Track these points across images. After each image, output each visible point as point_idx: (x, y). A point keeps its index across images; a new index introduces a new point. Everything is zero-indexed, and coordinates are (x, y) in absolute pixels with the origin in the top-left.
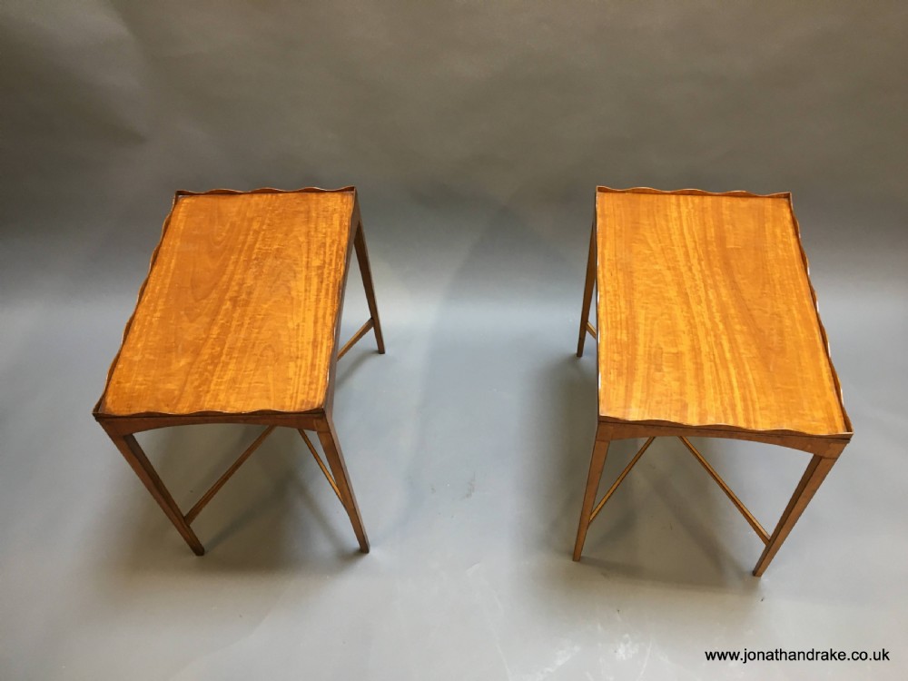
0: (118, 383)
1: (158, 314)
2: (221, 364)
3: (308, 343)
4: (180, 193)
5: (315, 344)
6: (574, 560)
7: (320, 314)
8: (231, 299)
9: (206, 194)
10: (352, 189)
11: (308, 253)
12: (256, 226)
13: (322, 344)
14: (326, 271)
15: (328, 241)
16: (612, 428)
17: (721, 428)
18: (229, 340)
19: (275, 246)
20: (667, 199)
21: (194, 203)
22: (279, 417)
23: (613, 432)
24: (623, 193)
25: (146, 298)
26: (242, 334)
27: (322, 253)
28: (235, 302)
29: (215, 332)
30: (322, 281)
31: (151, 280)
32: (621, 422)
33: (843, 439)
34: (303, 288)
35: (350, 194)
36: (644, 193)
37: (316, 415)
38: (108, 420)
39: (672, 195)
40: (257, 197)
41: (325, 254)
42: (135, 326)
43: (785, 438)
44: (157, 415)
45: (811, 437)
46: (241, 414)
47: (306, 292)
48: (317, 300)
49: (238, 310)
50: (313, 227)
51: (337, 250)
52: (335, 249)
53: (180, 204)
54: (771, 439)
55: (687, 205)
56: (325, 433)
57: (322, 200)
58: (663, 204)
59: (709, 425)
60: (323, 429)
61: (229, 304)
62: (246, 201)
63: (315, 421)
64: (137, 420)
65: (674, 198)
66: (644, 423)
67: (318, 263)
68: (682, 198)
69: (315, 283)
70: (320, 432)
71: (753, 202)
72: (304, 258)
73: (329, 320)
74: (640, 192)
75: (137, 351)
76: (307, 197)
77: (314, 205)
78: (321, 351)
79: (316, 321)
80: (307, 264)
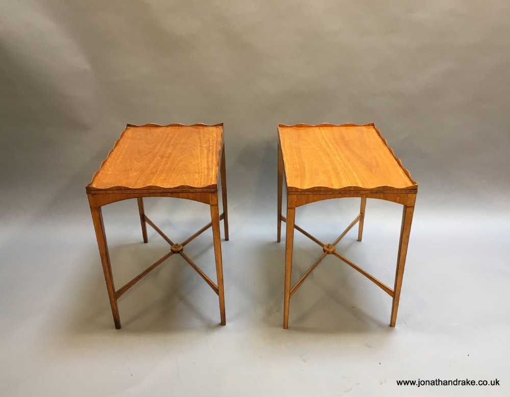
0: (99, 180)
1: (120, 160)
2: (157, 175)
3: (205, 168)
4: (128, 125)
5: (208, 169)
7: (210, 160)
8: (160, 156)
9: (143, 126)
10: (222, 125)
11: (201, 143)
12: (170, 135)
13: (212, 168)
14: (211, 148)
15: (211, 140)
16: (295, 196)
17: (352, 189)
18: (160, 168)
19: (183, 141)
20: (314, 128)
21: (136, 129)
22: (192, 190)
23: (296, 200)
24: (291, 127)
25: (112, 156)
26: (168, 166)
27: (208, 142)
28: (162, 157)
29: (152, 165)
30: (209, 151)
31: (115, 150)
32: (299, 190)
33: (413, 190)
34: (199, 152)
35: (220, 127)
36: (302, 127)
37: (212, 189)
38: (93, 192)
39: (316, 126)
40: (170, 128)
41: (210, 143)
42: (107, 164)
43: (384, 193)
44: (123, 189)
45: (398, 189)
46: (170, 189)
47: (201, 153)
48: (208, 156)
49: (164, 159)
50: (202, 136)
51: (216, 142)
52: (215, 142)
53: (129, 129)
54: (378, 195)
55: (324, 129)
56: (214, 206)
57: (206, 129)
58: (311, 129)
59: (345, 188)
60: (214, 203)
61: (159, 158)
62: (165, 128)
63: (211, 195)
64: (110, 192)
65: (317, 128)
66: (312, 190)
67: (206, 146)
68: (321, 128)
69: (205, 151)
70: (211, 206)
71: (357, 127)
72: (199, 145)
73: (215, 162)
74: (300, 126)
75: (109, 171)
76: (198, 128)
77: (201, 130)
78: (212, 170)
79: (208, 162)
80: (201, 146)
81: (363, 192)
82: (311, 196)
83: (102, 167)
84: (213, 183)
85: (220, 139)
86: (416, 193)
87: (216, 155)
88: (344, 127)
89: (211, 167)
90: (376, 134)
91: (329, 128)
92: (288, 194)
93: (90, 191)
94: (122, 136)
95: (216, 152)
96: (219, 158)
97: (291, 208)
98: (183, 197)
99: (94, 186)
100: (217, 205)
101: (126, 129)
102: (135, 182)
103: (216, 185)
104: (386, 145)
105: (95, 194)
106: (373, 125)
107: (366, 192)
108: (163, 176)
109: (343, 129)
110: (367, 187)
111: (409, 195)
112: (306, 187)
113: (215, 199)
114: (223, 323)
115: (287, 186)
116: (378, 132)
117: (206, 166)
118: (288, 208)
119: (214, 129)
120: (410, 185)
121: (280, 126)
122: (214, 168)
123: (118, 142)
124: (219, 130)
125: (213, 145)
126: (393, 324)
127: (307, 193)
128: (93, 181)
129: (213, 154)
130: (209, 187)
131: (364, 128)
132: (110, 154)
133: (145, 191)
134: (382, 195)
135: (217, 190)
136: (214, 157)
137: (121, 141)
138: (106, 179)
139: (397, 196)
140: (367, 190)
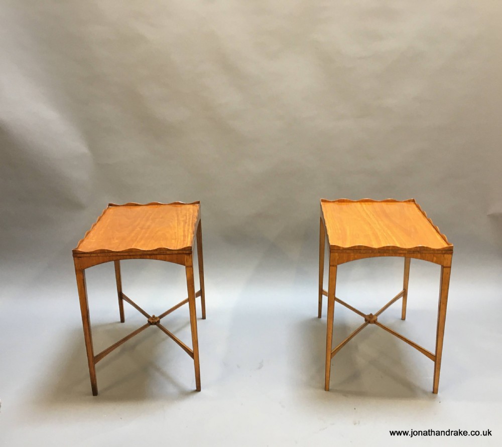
0: (84, 245)
1: (102, 231)
2: (136, 241)
3: (181, 236)
4: (110, 205)
5: (184, 236)
6: (325, 390)
8: (140, 227)
9: (124, 205)
10: (198, 203)
11: (178, 217)
12: (149, 212)
14: (187, 221)
15: (188, 215)
16: (337, 254)
17: (390, 249)
18: (139, 237)
19: (161, 216)
20: (355, 203)
21: (118, 208)
22: (168, 252)
23: (338, 257)
24: (334, 202)
25: (96, 228)
26: (147, 235)
27: (185, 217)
28: (142, 228)
29: (133, 234)
30: (186, 223)
31: (98, 225)
32: (341, 249)
33: (449, 251)
34: (176, 224)
35: (198, 205)
36: (344, 202)
37: (187, 251)
38: (79, 255)
39: (357, 202)
40: (150, 206)
41: (186, 217)
42: (91, 234)
43: (422, 253)
44: (106, 252)
45: (434, 250)
46: (149, 251)
47: (178, 225)
48: (184, 227)
49: (144, 230)
50: (179, 212)
51: (193, 216)
52: (191, 216)
53: (111, 208)
54: (415, 255)
55: (365, 204)
56: (190, 268)
57: (183, 207)
58: (353, 204)
59: (384, 247)
60: (188, 264)
61: (138, 229)
62: (144, 207)
63: (186, 257)
64: (94, 255)
65: (358, 203)
66: (353, 249)
67: (183, 219)
68: (362, 203)
69: (182, 224)
70: (187, 267)
71: (397, 203)
72: (176, 218)
73: (191, 231)
74: (341, 201)
75: (93, 239)
76: (175, 206)
77: (179, 208)
78: (188, 237)
79: (184, 231)
80: (178, 220)
81: (401, 252)
82: (352, 254)
83: (86, 236)
84: (188, 246)
85: (196, 214)
86: (452, 253)
87: (192, 226)
88: (385, 203)
89: (187, 235)
90: (416, 209)
91: (370, 203)
92: (330, 252)
93: (76, 254)
94: (104, 213)
95: (192, 223)
96: (195, 228)
97: (333, 266)
98: (161, 259)
99: (80, 250)
100: (192, 266)
101: (108, 208)
102: (117, 246)
103: (191, 247)
104: (425, 216)
105: (80, 257)
106: (413, 201)
107: (404, 252)
108: (142, 242)
109: (384, 204)
110: (404, 247)
111: (445, 255)
112: (347, 246)
113: (190, 260)
114: (198, 389)
115: (329, 243)
116: (418, 207)
117: (182, 234)
118: (330, 266)
119: (191, 206)
120: (446, 245)
121: (323, 201)
122: (189, 236)
123: (101, 217)
124: (197, 207)
125: (189, 219)
126: (435, 391)
127: (348, 251)
128: (79, 246)
129: (189, 225)
130: (184, 249)
131: (405, 204)
132: (93, 227)
133: (126, 254)
134: (419, 255)
135: (191, 252)
136: (190, 227)
137: (103, 217)
138: (89, 245)
139: (434, 256)
140: (405, 249)
